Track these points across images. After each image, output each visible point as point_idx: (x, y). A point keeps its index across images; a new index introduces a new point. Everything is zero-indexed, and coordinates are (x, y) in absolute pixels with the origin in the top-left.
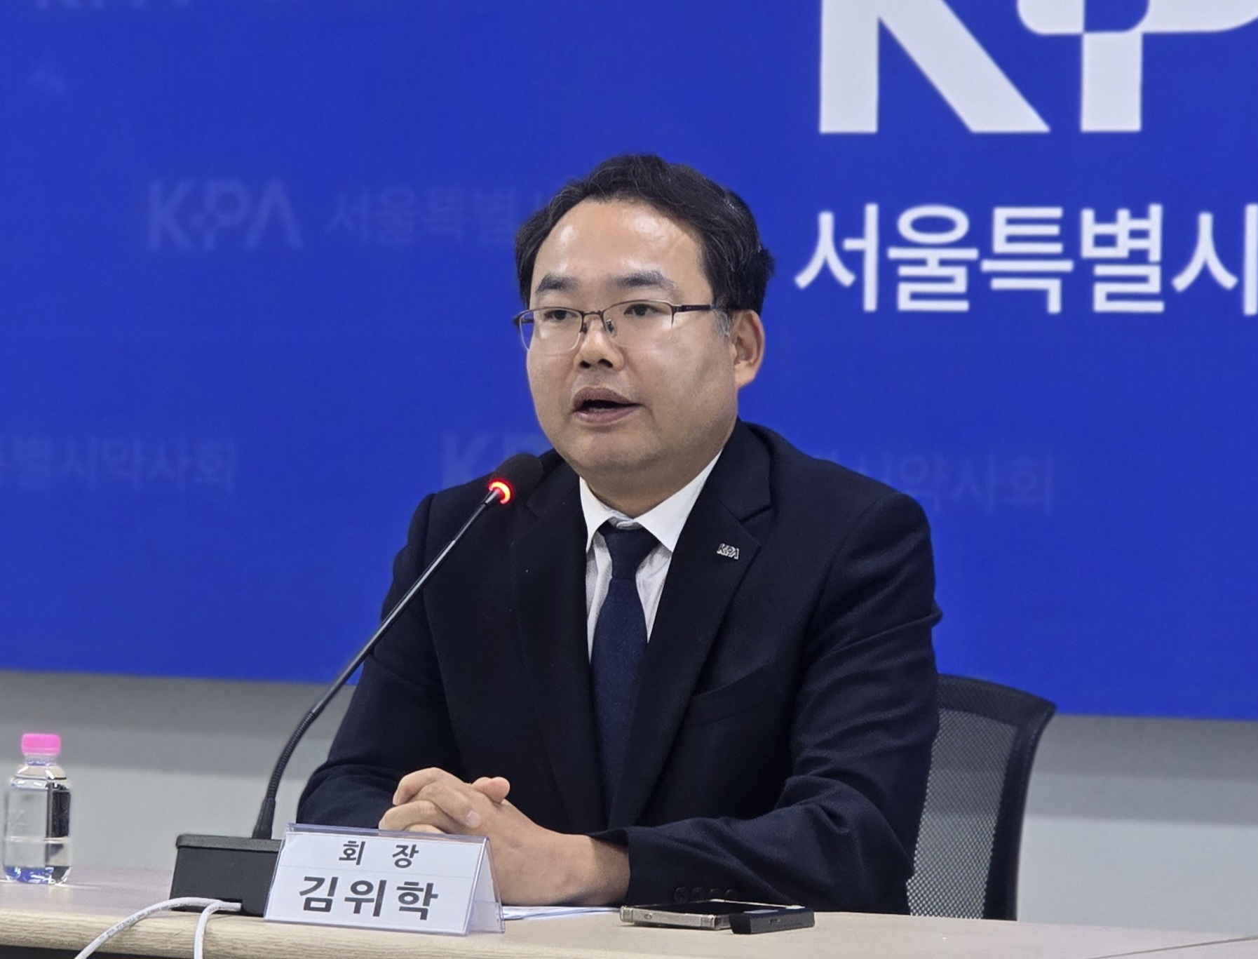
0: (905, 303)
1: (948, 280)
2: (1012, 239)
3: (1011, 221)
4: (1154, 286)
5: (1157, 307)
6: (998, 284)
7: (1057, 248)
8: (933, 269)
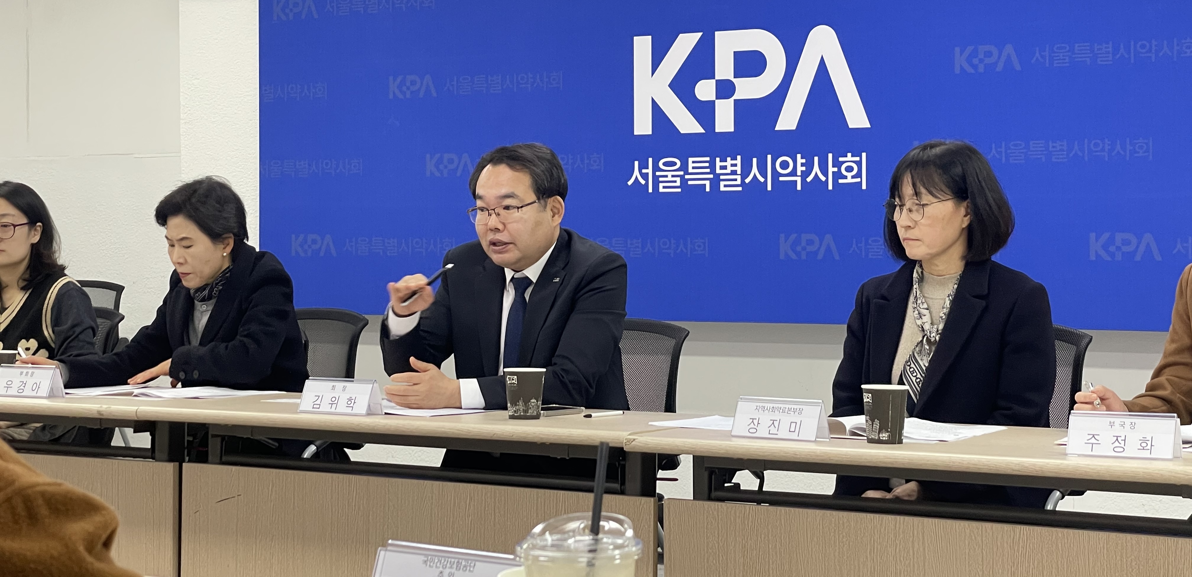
0: (661, 190)
1: (675, 182)
2: (693, 168)
3: (693, 162)
4: (739, 182)
5: (740, 189)
6: (690, 183)
7: (708, 170)
8: (670, 178)
